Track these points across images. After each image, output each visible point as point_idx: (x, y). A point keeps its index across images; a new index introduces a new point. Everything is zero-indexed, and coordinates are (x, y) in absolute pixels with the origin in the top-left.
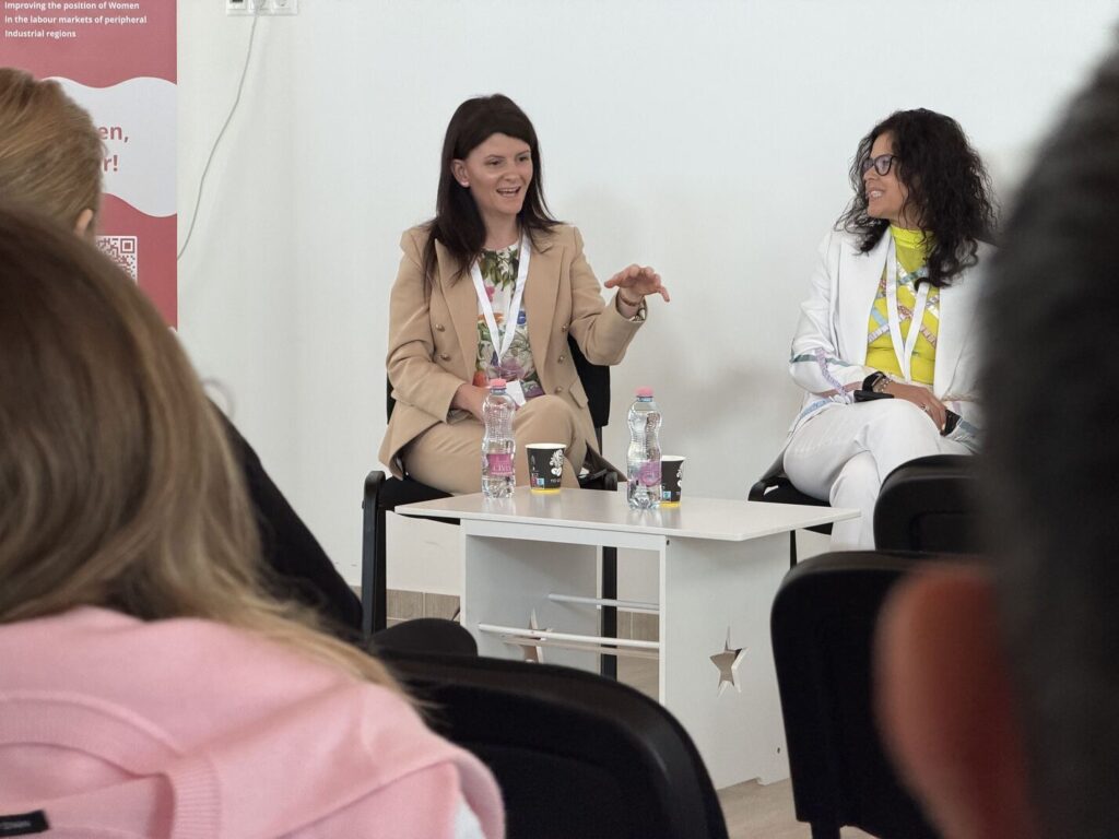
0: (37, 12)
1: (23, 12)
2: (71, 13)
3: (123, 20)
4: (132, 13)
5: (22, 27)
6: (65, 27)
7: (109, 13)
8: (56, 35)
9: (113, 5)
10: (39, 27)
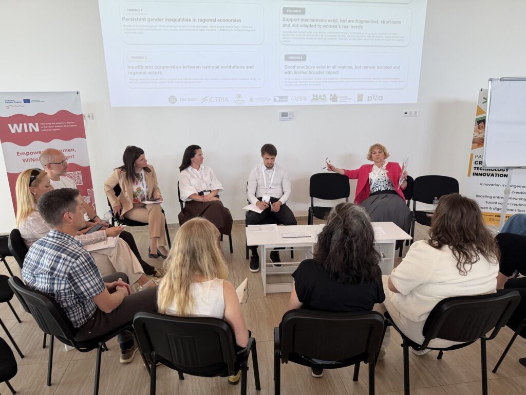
0: (49, 125)
1: (46, 125)
2: (57, 125)
3: (71, 126)
4: (73, 124)
5: (46, 129)
6: (57, 128)
7: (67, 124)
8: (55, 130)
9: (68, 123)
10: (50, 128)
